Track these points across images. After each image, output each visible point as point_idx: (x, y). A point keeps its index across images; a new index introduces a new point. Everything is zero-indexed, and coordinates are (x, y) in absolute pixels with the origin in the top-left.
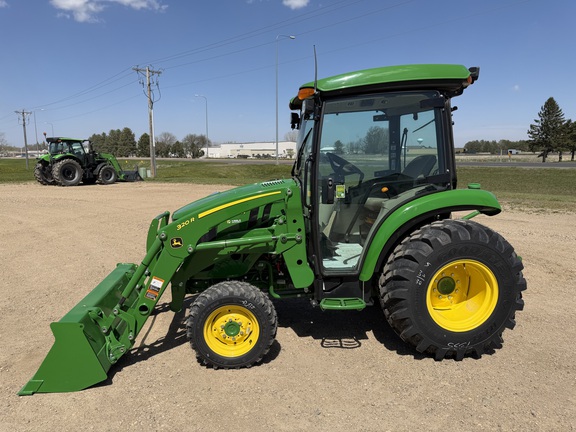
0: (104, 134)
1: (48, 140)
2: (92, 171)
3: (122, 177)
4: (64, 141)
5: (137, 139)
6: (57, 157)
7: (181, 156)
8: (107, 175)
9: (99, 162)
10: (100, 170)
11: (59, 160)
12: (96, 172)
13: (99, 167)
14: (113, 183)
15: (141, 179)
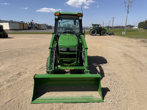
3: (109, 34)
4: (95, 25)
8: (104, 33)
11: (92, 29)
13: (102, 31)
14: (105, 35)
15: (114, 35)
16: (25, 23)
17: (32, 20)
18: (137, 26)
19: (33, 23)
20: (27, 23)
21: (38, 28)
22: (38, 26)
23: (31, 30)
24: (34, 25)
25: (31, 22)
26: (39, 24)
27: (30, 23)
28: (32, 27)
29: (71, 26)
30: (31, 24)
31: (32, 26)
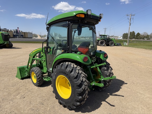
0: (127, 33)
1: (100, 35)
2: (108, 43)
3: (116, 45)
4: (102, 35)
5: (136, 34)
6: (100, 39)
7: (148, 39)
8: (112, 44)
9: (110, 41)
10: (110, 43)
11: (100, 40)
12: (109, 43)
13: (110, 42)
14: (113, 46)
15: (121, 46)
16: (9, 30)
17: (18, 28)
18: (120, 37)
19: (19, 30)
20: (12, 31)
21: (24, 37)
22: (24, 35)
23: (16, 38)
24: (19, 33)
25: (17, 30)
26: (25, 32)
27: (15, 30)
28: (18, 35)
29: (57, 35)
30: (17, 31)
31: (18, 33)
